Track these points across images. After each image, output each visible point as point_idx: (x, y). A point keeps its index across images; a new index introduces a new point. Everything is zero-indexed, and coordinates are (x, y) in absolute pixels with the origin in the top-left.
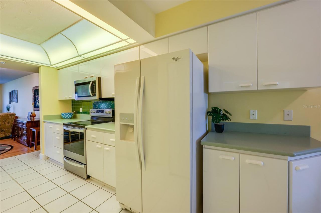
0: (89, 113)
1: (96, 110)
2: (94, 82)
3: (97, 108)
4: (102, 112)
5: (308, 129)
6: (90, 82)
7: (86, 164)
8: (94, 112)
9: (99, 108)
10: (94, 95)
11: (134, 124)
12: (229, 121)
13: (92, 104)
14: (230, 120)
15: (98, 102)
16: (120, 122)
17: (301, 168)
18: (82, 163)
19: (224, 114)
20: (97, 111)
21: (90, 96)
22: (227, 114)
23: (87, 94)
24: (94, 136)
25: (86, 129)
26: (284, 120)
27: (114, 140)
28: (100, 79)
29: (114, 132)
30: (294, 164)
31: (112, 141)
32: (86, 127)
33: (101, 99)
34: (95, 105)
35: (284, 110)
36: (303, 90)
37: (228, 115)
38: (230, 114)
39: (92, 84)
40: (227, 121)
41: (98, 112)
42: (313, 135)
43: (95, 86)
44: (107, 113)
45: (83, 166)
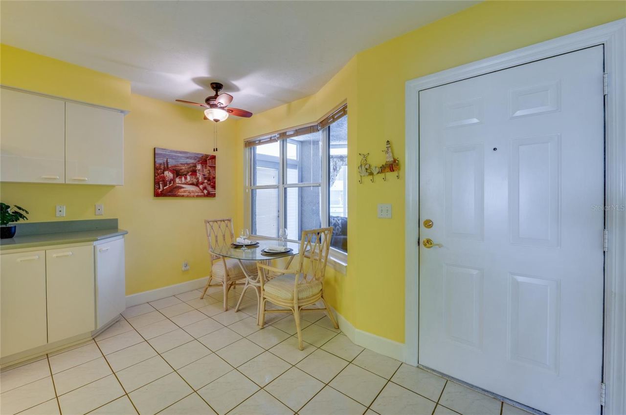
5: (116, 221)
12: (26, 221)
14: (27, 219)
17: (104, 249)
19: (16, 212)
22: (21, 211)
26: (95, 215)
30: (98, 247)
35: (95, 205)
36: (113, 186)
37: (24, 213)
38: (26, 212)
40: (21, 221)
42: (121, 226)
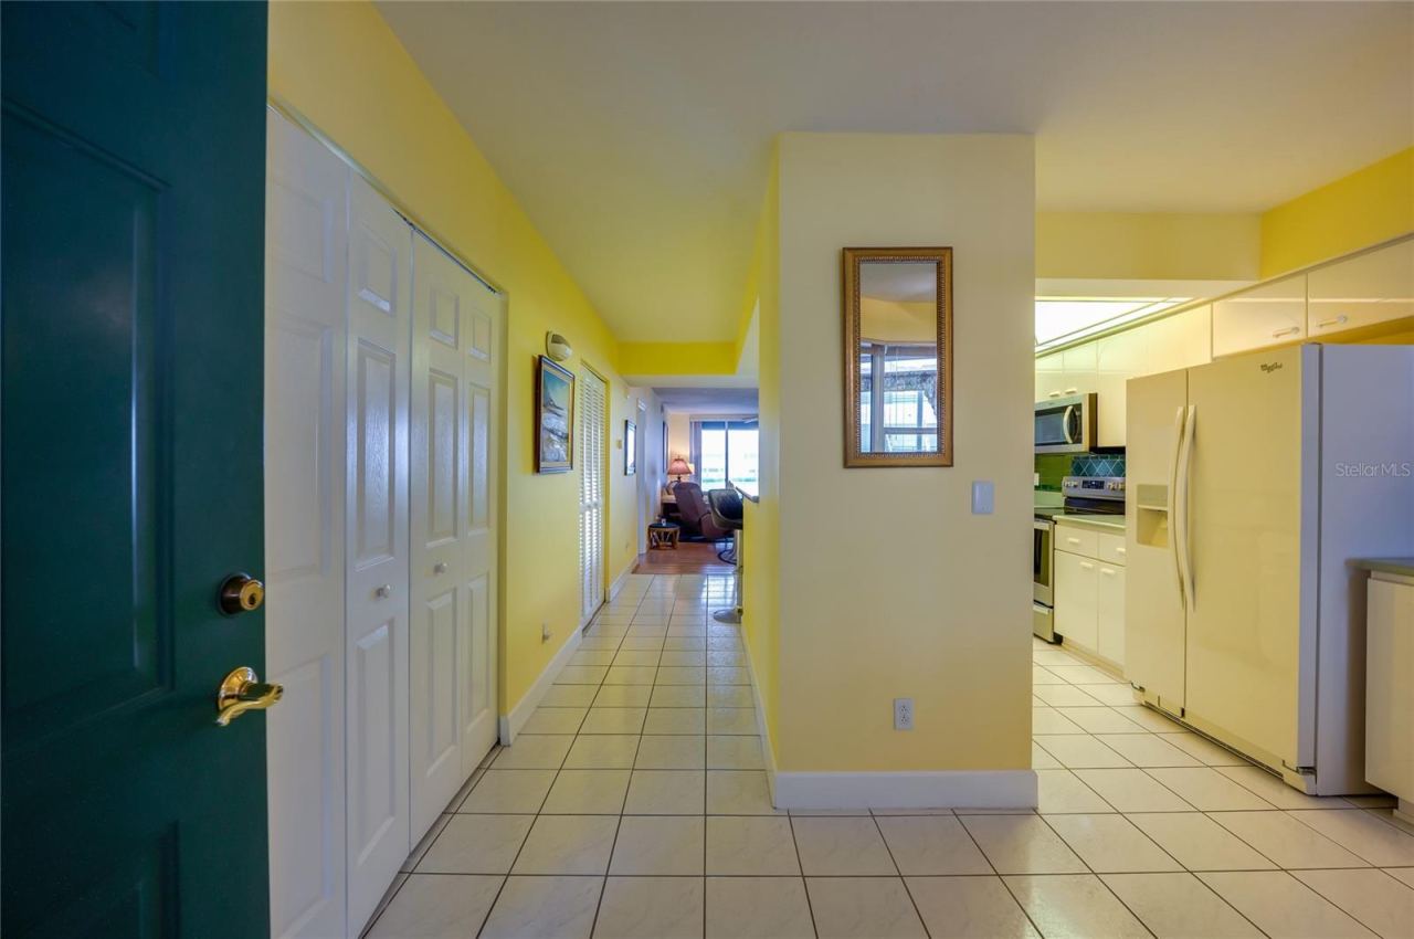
0: (1059, 489)
1: (1078, 481)
2: (1078, 407)
3: (1084, 475)
4: (1100, 485)
6: (1066, 407)
7: (1052, 607)
8: (1075, 486)
9: (1091, 475)
10: (1078, 440)
11: (1168, 509)
13: (1070, 462)
15: (1087, 458)
16: (1138, 503)
18: (1043, 604)
20: (1084, 482)
21: (1066, 443)
23: (1058, 438)
24: (1076, 541)
25: (1056, 522)
27: (1123, 550)
28: (1094, 399)
29: (1123, 530)
31: (1121, 553)
32: (1055, 517)
33: (1094, 449)
34: (1079, 466)
39: (1072, 411)
41: (1087, 485)
43: (1080, 416)
44: (1113, 489)
45: (1045, 611)
